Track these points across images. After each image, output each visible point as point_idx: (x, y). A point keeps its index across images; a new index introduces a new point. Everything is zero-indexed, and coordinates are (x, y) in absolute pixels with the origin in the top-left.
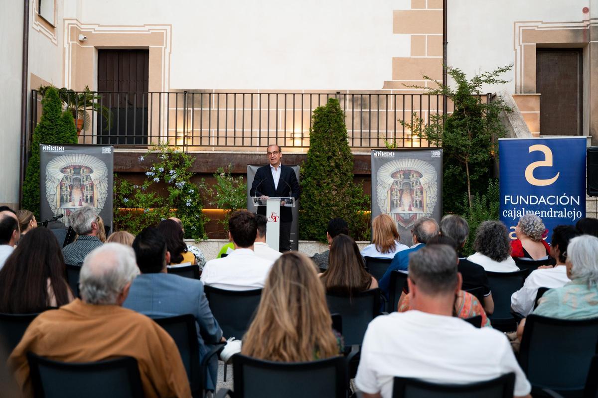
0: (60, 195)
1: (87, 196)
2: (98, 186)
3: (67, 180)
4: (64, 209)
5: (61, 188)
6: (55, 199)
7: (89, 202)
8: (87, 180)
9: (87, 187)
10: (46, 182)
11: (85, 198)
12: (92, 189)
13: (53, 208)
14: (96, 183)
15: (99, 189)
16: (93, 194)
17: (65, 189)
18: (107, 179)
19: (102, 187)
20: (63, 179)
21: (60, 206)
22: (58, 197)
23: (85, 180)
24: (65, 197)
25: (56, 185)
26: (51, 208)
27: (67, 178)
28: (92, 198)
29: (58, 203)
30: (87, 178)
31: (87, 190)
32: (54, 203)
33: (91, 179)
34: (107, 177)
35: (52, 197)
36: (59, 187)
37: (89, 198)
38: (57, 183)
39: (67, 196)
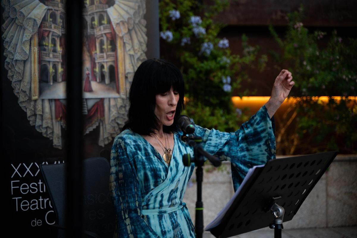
0: (40, 61)
1: (102, 67)
2: (127, 39)
3: (55, 21)
4: (50, 100)
5: (40, 45)
6: (27, 74)
7: (107, 81)
8: (100, 24)
9: (102, 43)
10: (4, 26)
11: (97, 70)
12: (114, 49)
13: (22, 98)
14: (121, 31)
15: (128, 47)
16: (116, 61)
17: (51, 46)
18: (144, 22)
19: (136, 41)
20: (44, 19)
21: (41, 92)
22: (34, 68)
23: (96, 22)
24: (51, 70)
25: (27, 36)
26: (17, 99)
27: (53, 16)
28: (113, 71)
29: (35, 85)
30: (101, 18)
31: (102, 51)
32: (24, 86)
33: (109, 22)
34: (146, 17)
35: (19, 68)
36: (36, 41)
37: (106, 70)
38: (29, 32)
39: (55, 67)
